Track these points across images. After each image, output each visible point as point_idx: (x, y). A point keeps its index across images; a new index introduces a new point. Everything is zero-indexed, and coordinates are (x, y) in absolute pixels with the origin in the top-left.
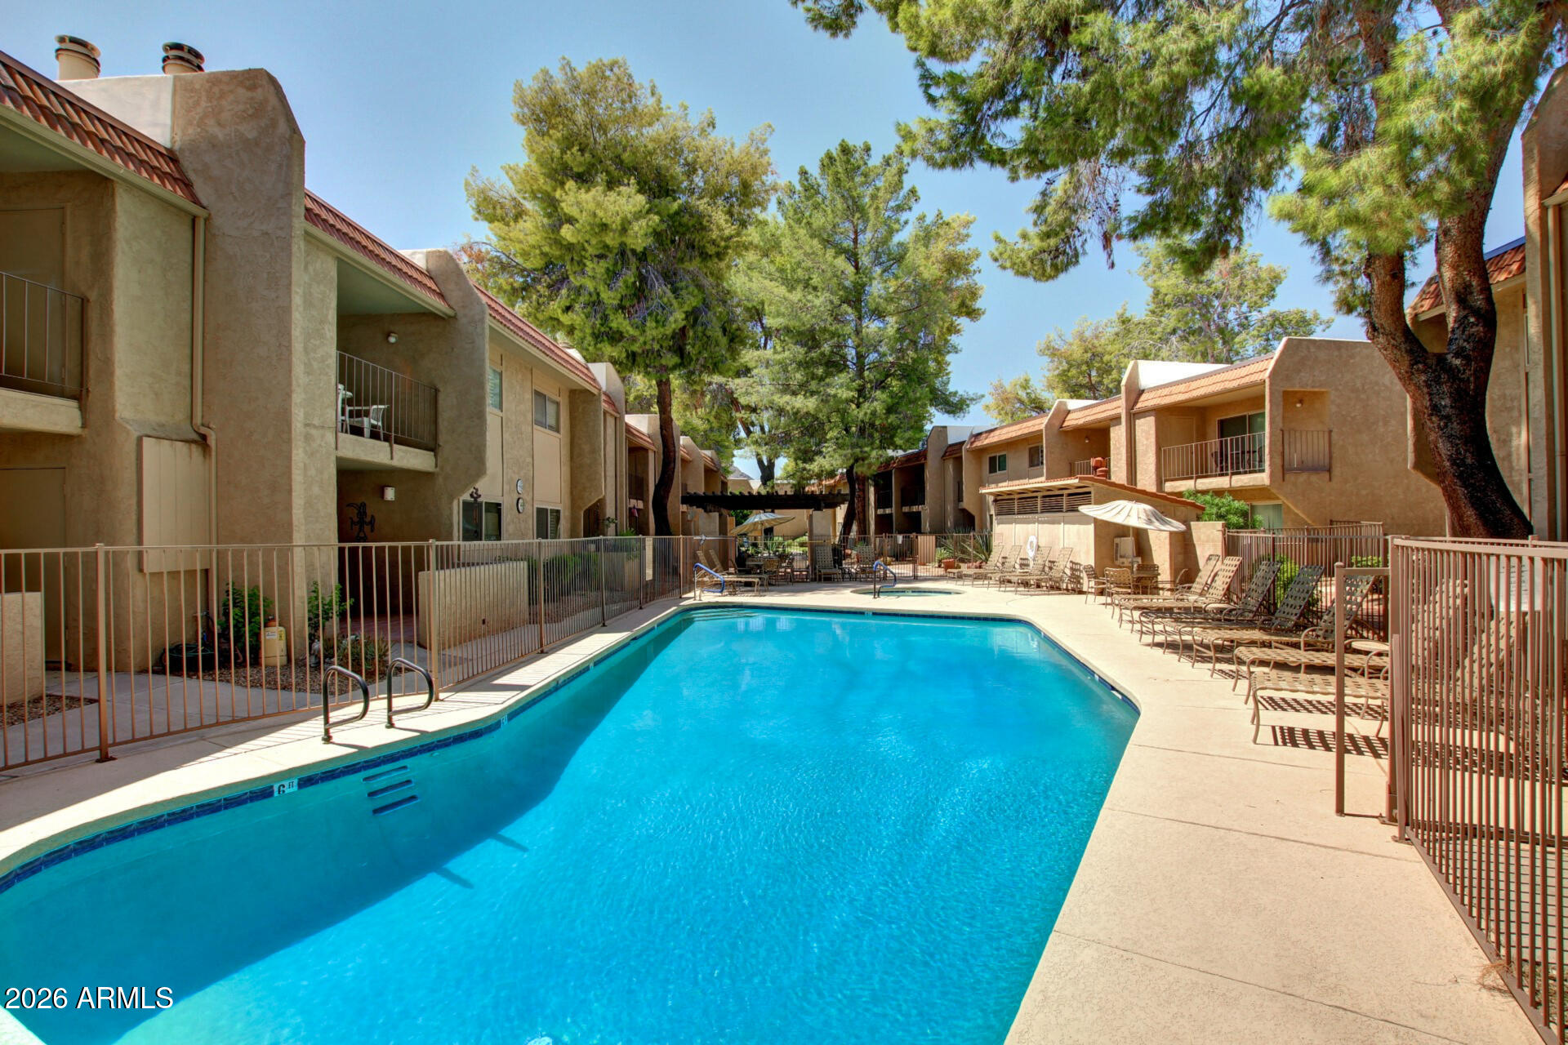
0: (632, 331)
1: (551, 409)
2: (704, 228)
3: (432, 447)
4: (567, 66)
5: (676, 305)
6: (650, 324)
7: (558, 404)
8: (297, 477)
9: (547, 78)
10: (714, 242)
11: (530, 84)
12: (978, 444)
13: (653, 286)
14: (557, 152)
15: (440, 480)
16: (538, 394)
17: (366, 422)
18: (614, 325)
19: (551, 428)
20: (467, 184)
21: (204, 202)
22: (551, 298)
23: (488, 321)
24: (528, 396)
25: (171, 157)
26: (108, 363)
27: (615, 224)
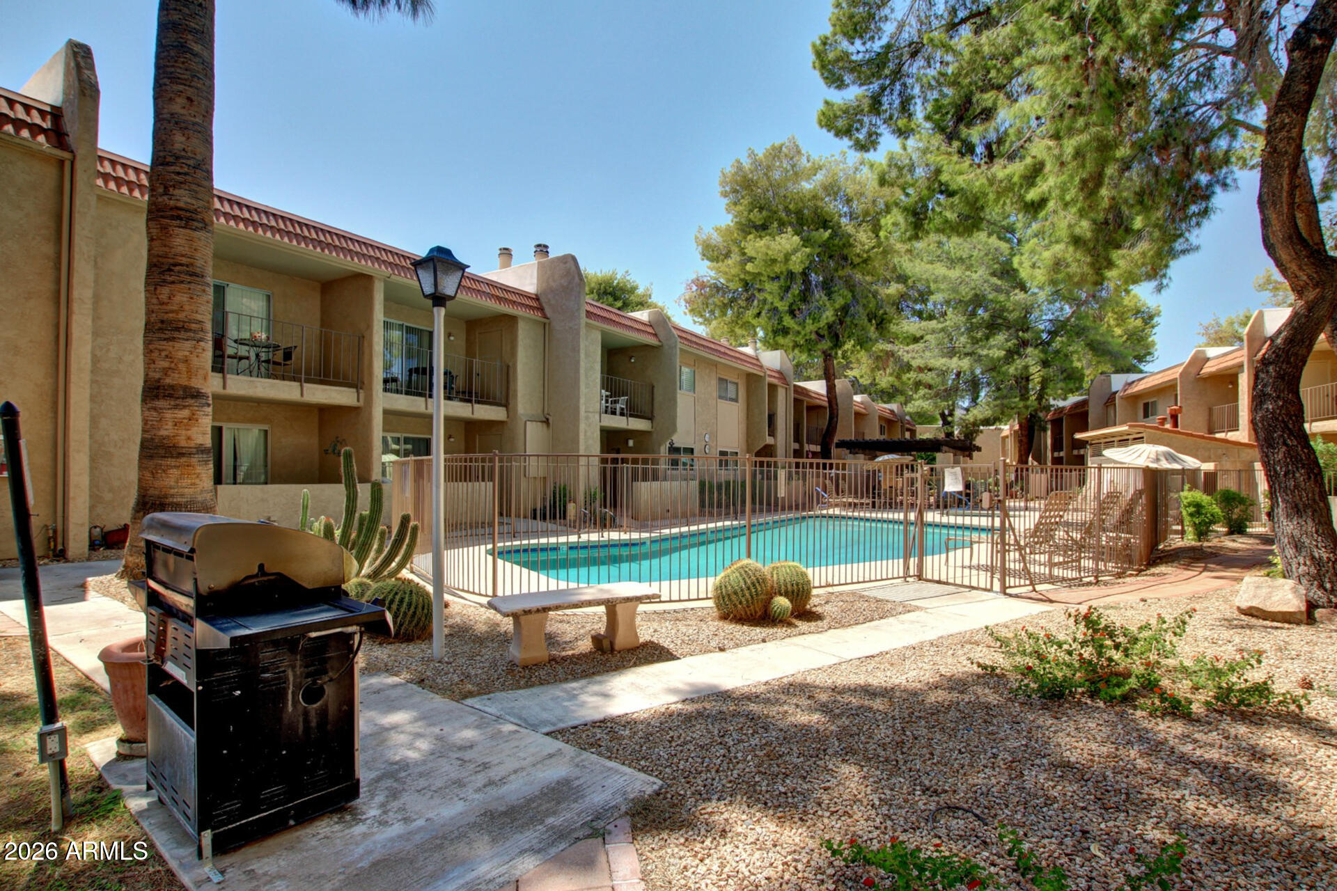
0: (797, 328)
1: (731, 388)
2: (851, 245)
3: (650, 418)
4: (752, 154)
5: (828, 305)
6: (809, 321)
7: (737, 384)
8: (582, 437)
9: (740, 167)
10: (858, 255)
11: (729, 170)
12: (1129, 391)
13: (813, 293)
14: (746, 213)
15: (655, 435)
16: (721, 380)
17: (618, 406)
18: (785, 323)
19: (732, 400)
20: (696, 238)
21: (549, 315)
22: (747, 308)
23: (679, 345)
24: (714, 382)
25: (537, 298)
26: (515, 391)
27: (780, 257)
